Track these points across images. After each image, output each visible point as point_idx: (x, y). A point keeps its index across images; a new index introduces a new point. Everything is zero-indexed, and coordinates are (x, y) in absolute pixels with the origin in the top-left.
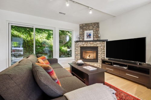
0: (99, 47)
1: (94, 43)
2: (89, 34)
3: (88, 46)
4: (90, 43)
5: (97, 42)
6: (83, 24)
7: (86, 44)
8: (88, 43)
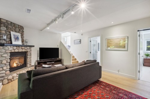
0: (29, 52)
1: (25, 48)
2: (16, 37)
3: (19, 51)
4: (21, 48)
5: (27, 47)
6: (7, 21)
7: (18, 49)
8: (19, 48)
